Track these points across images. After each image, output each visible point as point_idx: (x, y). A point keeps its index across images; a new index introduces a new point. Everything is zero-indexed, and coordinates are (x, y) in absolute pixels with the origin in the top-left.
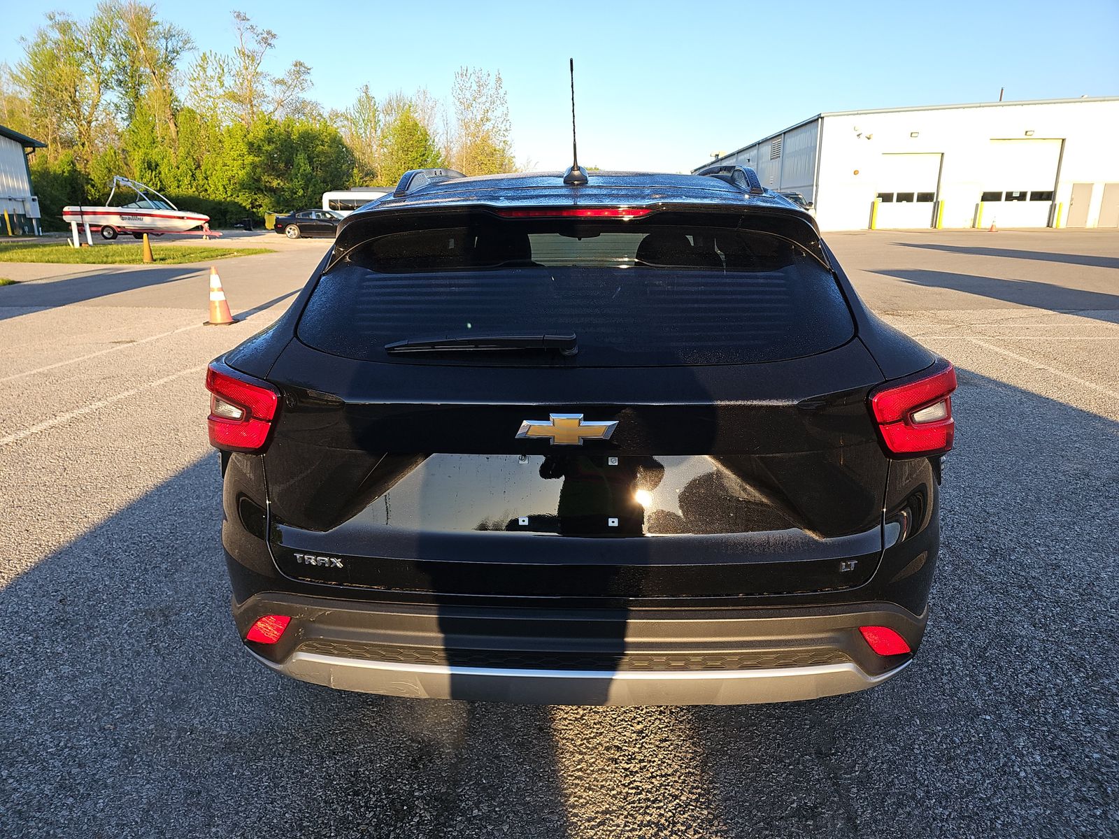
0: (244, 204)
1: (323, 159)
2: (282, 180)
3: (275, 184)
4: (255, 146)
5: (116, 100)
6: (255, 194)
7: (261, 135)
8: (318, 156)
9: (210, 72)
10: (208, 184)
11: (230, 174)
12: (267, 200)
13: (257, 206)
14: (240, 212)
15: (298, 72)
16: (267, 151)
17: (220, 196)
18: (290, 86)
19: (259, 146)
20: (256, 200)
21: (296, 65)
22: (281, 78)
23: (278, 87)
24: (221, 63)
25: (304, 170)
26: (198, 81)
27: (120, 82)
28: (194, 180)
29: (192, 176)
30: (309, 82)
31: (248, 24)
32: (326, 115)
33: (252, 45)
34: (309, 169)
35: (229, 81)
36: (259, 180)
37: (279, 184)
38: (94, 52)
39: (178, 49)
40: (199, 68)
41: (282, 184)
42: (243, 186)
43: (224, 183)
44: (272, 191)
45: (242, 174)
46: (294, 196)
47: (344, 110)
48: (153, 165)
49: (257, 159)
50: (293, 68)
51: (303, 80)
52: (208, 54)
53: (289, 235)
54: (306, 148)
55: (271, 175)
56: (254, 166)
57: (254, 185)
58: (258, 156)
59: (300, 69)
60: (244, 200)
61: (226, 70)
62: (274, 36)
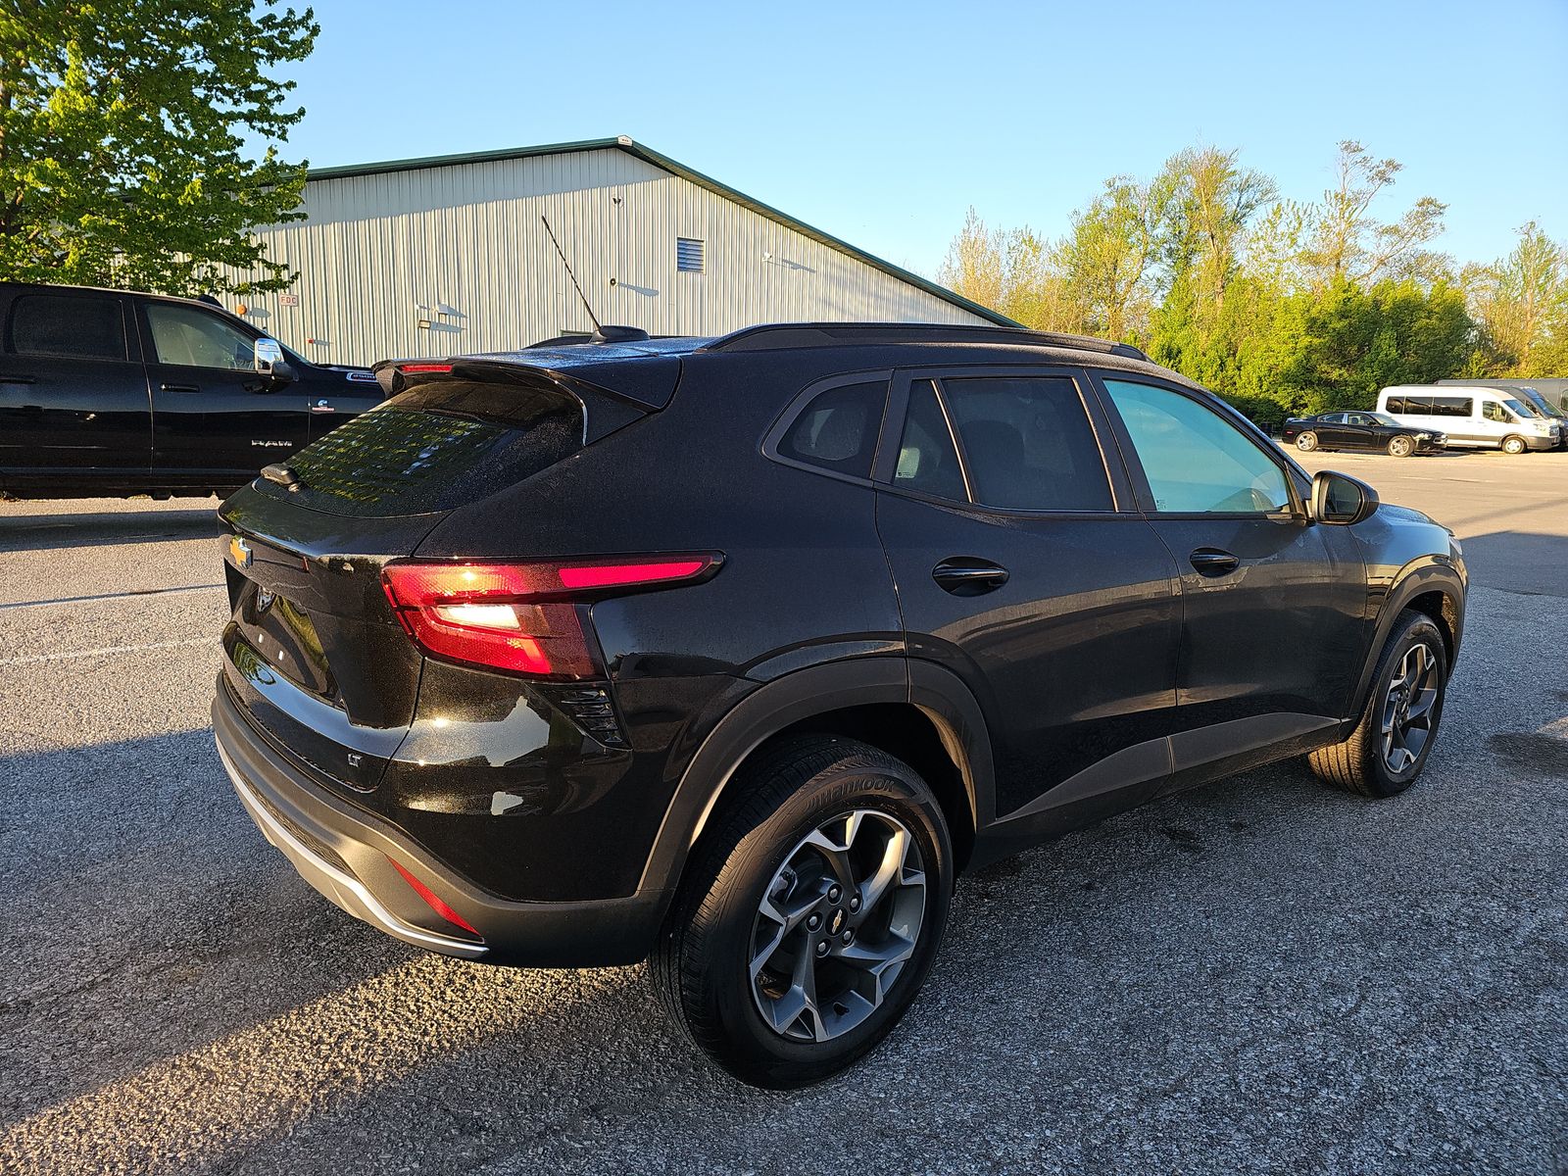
0: (1281, 403)
1: (1423, 338)
2: (1348, 370)
3: (1334, 375)
4: (1319, 322)
5: (1159, 274)
6: (1302, 389)
7: (1332, 307)
8: (1416, 334)
9: (1282, 228)
10: (1240, 375)
11: (1271, 362)
12: (1316, 399)
13: (1301, 405)
14: (1274, 414)
15: (1424, 214)
16: (1334, 330)
17: (1250, 392)
18: (1406, 234)
19: (1324, 323)
20: (1301, 397)
21: (1421, 205)
22: (1393, 224)
23: (1385, 238)
24: (1301, 213)
25: (1386, 355)
26: (1262, 242)
27: (1170, 252)
28: (1222, 371)
29: (1220, 365)
30: (1437, 227)
31: (1359, 156)
32: (1456, 272)
33: (1359, 182)
34: (1394, 353)
35: (1305, 238)
36: (1312, 370)
37: (1340, 375)
38: (1147, 219)
39: (1254, 202)
40: (1267, 224)
41: (1346, 375)
42: (1288, 378)
43: (1261, 374)
44: (1329, 384)
45: (1288, 362)
46: (1360, 393)
47: (1491, 263)
48: (1175, 351)
49: (1316, 341)
50: (1417, 208)
51: (1429, 224)
52: (1284, 205)
53: (1300, 446)
54: (1397, 323)
55: (1333, 362)
56: (1310, 350)
57: (1304, 377)
58: (1319, 337)
59: (1429, 209)
60: (1283, 398)
61: (1304, 223)
62: (1396, 168)
